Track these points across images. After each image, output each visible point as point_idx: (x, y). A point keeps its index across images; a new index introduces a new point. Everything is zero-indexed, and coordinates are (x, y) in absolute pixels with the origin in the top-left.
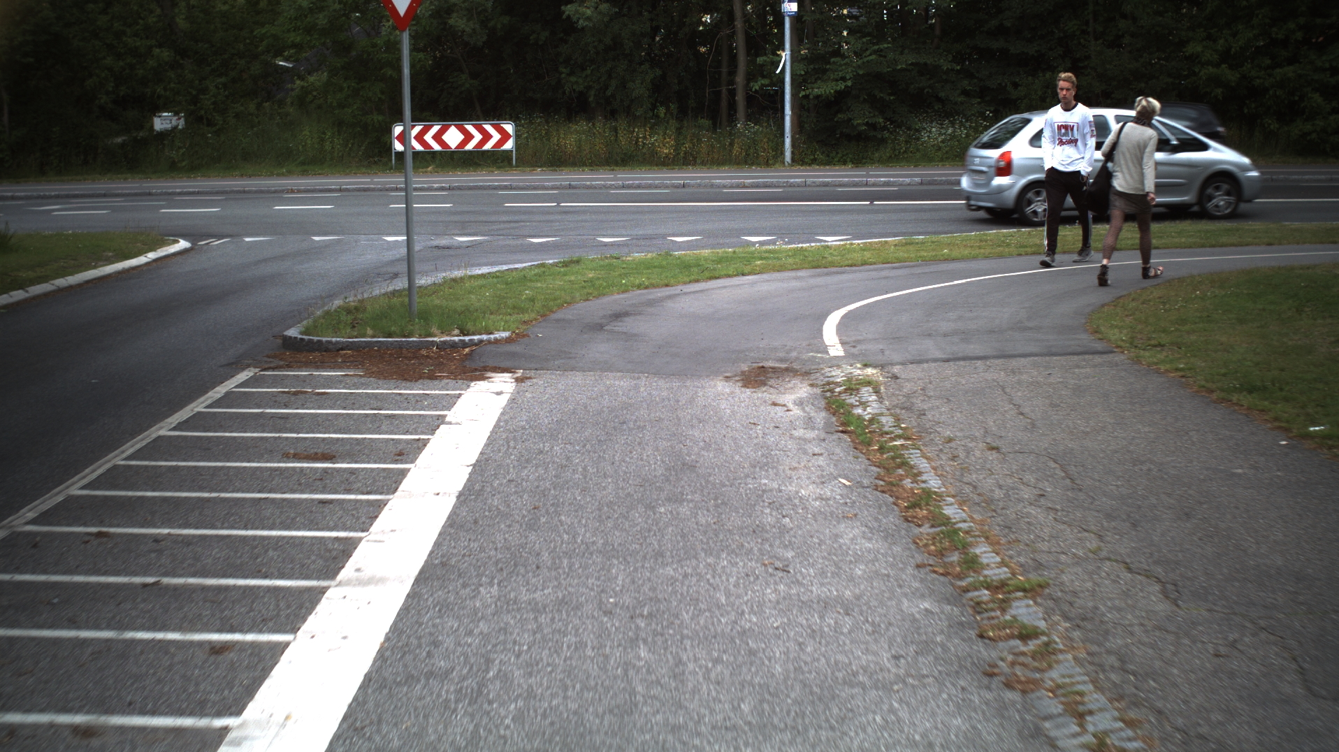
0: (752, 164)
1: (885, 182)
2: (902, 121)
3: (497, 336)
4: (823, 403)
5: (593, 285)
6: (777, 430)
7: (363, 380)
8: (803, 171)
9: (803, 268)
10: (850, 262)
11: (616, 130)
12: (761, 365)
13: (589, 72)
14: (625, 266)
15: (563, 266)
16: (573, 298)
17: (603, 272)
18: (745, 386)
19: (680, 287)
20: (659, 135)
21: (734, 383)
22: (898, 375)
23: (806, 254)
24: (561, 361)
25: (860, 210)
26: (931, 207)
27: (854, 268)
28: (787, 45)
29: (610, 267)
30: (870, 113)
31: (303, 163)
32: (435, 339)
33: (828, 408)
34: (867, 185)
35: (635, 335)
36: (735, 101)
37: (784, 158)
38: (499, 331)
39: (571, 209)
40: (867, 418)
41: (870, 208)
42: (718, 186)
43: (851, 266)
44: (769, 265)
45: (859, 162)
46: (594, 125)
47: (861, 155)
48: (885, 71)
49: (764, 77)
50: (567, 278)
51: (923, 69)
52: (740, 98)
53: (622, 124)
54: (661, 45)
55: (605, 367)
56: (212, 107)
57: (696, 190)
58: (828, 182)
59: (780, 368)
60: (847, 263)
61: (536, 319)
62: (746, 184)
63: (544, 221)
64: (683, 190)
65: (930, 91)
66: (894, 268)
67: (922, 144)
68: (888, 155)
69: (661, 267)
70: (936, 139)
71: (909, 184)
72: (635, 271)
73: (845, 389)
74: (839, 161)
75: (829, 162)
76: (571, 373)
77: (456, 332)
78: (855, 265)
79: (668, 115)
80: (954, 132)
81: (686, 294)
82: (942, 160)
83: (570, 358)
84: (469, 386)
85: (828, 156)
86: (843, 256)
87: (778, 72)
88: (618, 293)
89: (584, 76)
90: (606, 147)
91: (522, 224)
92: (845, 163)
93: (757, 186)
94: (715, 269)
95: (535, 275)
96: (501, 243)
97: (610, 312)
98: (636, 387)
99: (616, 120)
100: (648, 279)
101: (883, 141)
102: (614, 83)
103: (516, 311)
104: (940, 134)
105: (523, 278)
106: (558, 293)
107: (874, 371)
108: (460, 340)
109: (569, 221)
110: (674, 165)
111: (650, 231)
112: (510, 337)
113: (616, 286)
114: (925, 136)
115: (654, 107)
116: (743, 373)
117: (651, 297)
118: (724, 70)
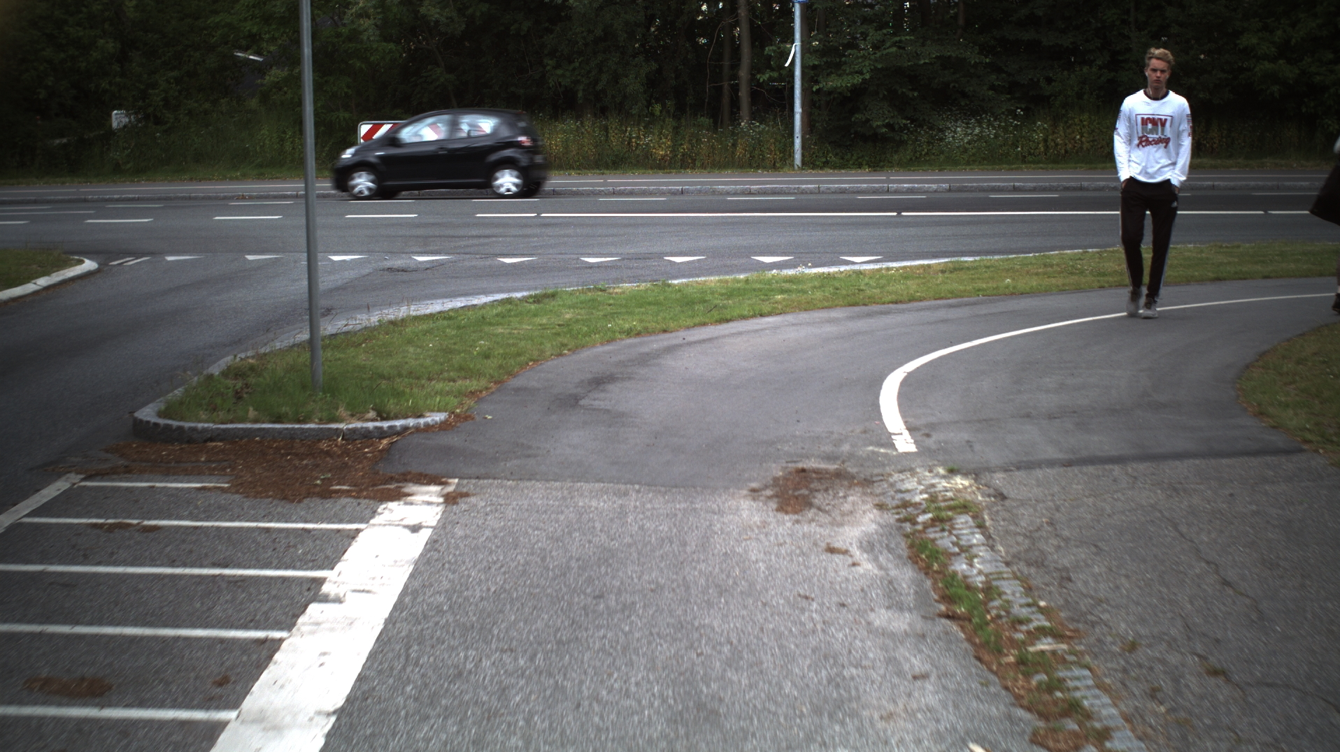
0: (758, 167)
1: (908, 188)
2: (924, 120)
3: (429, 420)
4: (903, 547)
5: (570, 331)
6: (844, 611)
7: (223, 499)
8: (814, 176)
9: (836, 306)
10: (894, 297)
11: (606, 129)
12: (800, 465)
13: (577, 64)
14: (611, 302)
15: (534, 302)
16: (542, 352)
17: (583, 312)
18: (780, 509)
19: (682, 334)
20: (654, 135)
21: (765, 504)
22: (1005, 492)
23: (837, 284)
24: (516, 462)
25: (887, 223)
26: (968, 219)
27: (900, 306)
28: (798, 36)
29: (593, 304)
30: (889, 111)
31: (261, 166)
32: (341, 426)
33: (914, 559)
34: (888, 191)
35: (622, 415)
36: (737, 97)
37: (793, 161)
38: (432, 411)
39: (553, 221)
40: (979, 581)
41: (898, 220)
42: (721, 193)
43: (896, 303)
44: (793, 301)
45: (876, 165)
46: (582, 123)
47: (878, 158)
48: (906, 65)
49: (772, 70)
50: (538, 320)
51: (945, 62)
52: (744, 94)
53: (613, 122)
54: (656, 36)
55: (579, 473)
56: (161, 103)
57: (696, 198)
58: (845, 188)
59: (827, 472)
60: (890, 298)
61: (487, 388)
62: (752, 191)
63: (520, 236)
64: (682, 198)
65: (957, 85)
66: (951, 306)
67: (946, 146)
68: (908, 157)
69: (657, 303)
70: (962, 139)
71: (936, 191)
72: (623, 310)
73: (932, 520)
74: (853, 164)
75: (843, 165)
76: (528, 484)
77: (372, 414)
78: (901, 302)
79: (664, 113)
80: (981, 132)
81: (690, 344)
82: (968, 163)
83: (529, 456)
84: (374, 513)
85: (843, 158)
86: (882, 287)
87: (787, 65)
88: (602, 344)
89: (571, 68)
90: (596, 147)
91: (494, 239)
92: (860, 166)
93: (764, 193)
94: (725, 307)
95: (497, 315)
96: (467, 264)
97: (589, 376)
98: (622, 513)
99: (607, 118)
100: (641, 321)
101: (902, 143)
102: (605, 77)
103: (463, 374)
104: (967, 135)
105: (479, 320)
106: (522, 343)
107: (966, 483)
108: (376, 428)
109: (550, 236)
110: (670, 168)
111: (642, 249)
112: (446, 421)
113: (599, 333)
114: (949, 135)
115: (649, 104)
116: (776, 480)
117: (646, 349)
118: (726, 63)
